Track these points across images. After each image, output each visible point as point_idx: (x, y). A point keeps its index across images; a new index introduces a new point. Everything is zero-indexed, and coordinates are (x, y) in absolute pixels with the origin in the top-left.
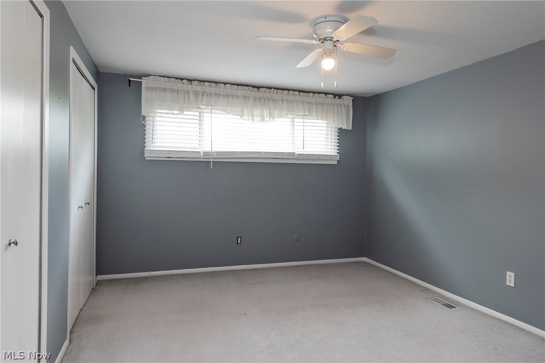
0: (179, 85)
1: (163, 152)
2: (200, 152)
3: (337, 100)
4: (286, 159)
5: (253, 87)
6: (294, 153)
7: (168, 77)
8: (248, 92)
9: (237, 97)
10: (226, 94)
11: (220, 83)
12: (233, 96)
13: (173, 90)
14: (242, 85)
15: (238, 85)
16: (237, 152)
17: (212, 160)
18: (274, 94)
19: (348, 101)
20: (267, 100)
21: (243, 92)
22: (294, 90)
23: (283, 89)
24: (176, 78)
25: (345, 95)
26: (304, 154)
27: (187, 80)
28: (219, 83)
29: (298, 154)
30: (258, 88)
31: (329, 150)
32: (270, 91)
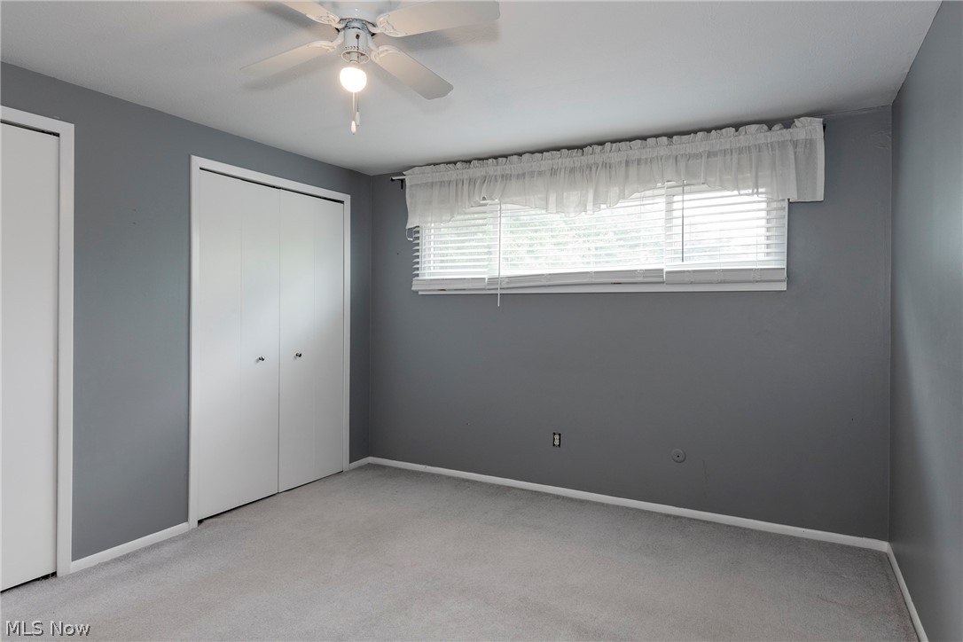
0: (452, 173)
1: (435, 282)
2: (484, 279)
3: (778, 133)
4: (642, 283)
5: (570, 148)
6: (662, 270)
7: (435, 164)
8: (560, 161)
9: (540, 173)
10: (520, 172)
11: (512, 155)
12: (532, 174)
13: (442, 183)
14: (548, 150)
15: (541, 151)
16: (543, 275)
17: (499, 292)
18: (613, 154)
19: (812, 130)
20: (594, 169)
21: (550, 161)
22: (657, 136)
23: (631, 140)
24: (447, 163)
25: (799, 117)
26: (684, 272)
27: (462, 161)
28: (510, 155)
29: (668, 273)
30: (581, 147)
31: (762, 257)
32: (603, 149)
